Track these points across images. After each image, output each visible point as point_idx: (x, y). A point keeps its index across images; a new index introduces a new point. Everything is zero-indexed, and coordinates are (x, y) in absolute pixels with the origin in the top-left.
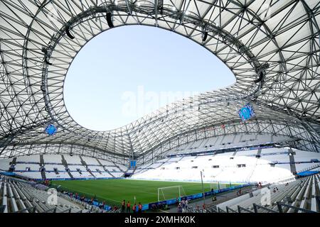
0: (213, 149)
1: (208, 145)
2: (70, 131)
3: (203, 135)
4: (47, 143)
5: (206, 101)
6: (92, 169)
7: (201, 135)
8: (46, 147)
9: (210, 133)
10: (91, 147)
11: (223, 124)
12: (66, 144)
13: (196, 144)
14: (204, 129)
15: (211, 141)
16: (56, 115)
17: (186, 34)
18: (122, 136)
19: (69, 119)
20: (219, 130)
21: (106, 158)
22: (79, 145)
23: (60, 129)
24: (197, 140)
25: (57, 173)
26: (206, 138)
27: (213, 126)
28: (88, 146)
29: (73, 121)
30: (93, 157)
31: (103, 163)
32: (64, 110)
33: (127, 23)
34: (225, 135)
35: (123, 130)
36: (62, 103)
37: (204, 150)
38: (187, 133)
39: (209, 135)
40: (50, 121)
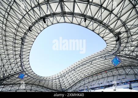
0: (103, 85)
1: (100, 83)
2: (31, 77)
5: (94, 59)
7: (95, 78)
9: (100, 76)
10: (41, 86)
11: (105, 71)
12: (29, 84)
13: (94, 83)
14: (96, 74)
15: (101, 81)
16: (25, 69)
18: (55, 79)
19: (31, 71)
20: (104, 75)
22: (35, 85)
24: (93, 81)
26: (98, 79)
27: (101, 72)
28: (39, 85)
29: (33, 71)
32: (29, 66)
34: (108, 77)
35: (56, 76)
36: (28, 63)
37: (98, 86)
38: (88, 77)
39: (100, 78)
40: (22, 72)
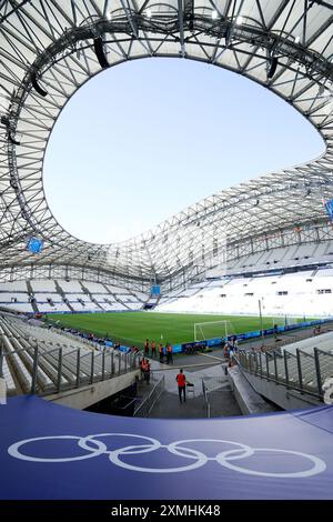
0: (278, 266)
1: (271, 260)
2: (62, 247)
3: (264, 245)
4: (32, 264)
5: (269, 189)
6: (98, 298)
7: (260, 245)
8: (32, 270)
9: (276, 241)
10: (92, 268)
11: (297, 226)
12: (58, 264)
13: (252, 259)
14: (265, 234)
15: (277, 255)
16: (39, 223)
17: (236, 67)
18: (137, 250)
19: (58, 228)
20: (291, 236)
21: (115, 282)
22: (76, 265)
23: (46, 244)
24: (253, 253)
25: (52, 305)
26: (268, 250)
27: (281, 230)
28: (89, 267)
29: (63, 231)
30: (98, 282)
31: (113, 290)
32: (48, 215)
33: (131, 55)
34: (300, 244)
35: (137, 242)
36: (43, 205)
37: (265, 268)
38: (237, 242)
39: (274, 246)
40: (31, 233)
